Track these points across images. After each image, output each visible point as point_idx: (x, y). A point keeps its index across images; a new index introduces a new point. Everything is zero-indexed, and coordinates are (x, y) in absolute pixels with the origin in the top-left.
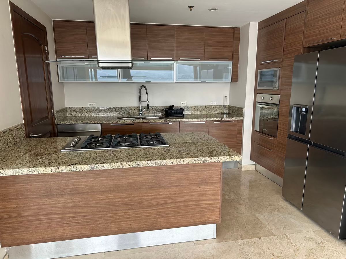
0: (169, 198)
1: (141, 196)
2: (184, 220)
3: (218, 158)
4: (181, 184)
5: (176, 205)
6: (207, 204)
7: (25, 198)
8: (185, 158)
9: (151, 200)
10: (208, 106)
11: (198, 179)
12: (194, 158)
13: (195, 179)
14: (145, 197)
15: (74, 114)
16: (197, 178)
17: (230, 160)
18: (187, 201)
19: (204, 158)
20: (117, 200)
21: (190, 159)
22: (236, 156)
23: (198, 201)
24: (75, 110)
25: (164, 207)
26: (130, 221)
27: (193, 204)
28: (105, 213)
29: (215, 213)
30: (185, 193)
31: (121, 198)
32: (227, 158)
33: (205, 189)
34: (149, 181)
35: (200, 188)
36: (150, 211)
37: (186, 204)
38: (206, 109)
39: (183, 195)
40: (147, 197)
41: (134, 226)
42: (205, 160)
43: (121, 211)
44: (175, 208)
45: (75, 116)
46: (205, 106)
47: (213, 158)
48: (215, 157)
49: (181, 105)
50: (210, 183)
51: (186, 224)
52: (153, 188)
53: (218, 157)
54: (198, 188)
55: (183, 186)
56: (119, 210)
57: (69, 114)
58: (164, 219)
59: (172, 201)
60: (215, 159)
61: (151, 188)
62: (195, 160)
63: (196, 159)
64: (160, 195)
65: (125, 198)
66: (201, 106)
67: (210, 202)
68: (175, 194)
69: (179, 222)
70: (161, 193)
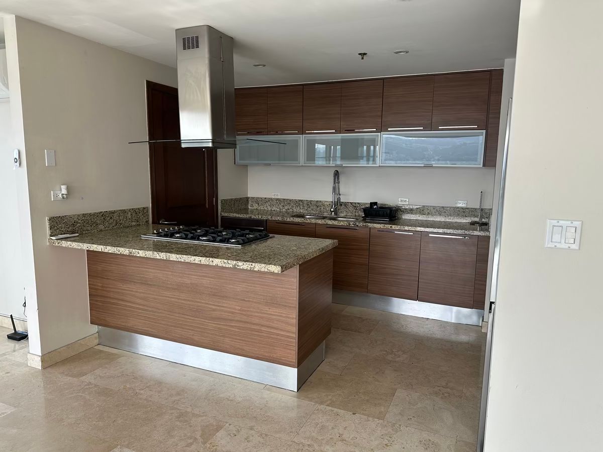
0: (233, 314)
1: (203, 303)
2: (250, 348)
3: (252, 265)
4: (247, 298)
5: (241, 325)
6: (278, 335)
7: (108, 279)
8: (215, 258)
9: (214, 310)
10: (448, 209)
11: (266, 296)
12: (224, 260)
13: (264, 296)
14: (207, 305)
15: (256, 206)
16: (265, 294)
17: (266, 270)
18: (254, 324)
19: (235, 262)
20: (179, 301)
21: (220, 260)
22: (273, 266)
23: (268, 327)
24: (257, 200)
25: (228, 324)
26: (192, 330)
27: (261, 330)
28: (169, 313)
29: (289, 351)
30: (251, 311)
31: (184, 300)
32: (262, 266)
33: (276, 312)
34: (212, 286)
35: (270, 310)
36: (212, 325)
37: (253, 327)
38: (445, 212)
39: (249, 313)
40: (210, 306)
41: (196, 338)
42: (236, 264)
43: (183, 316)
44: (240, 329)
45: (257, 209)
46: (443, 207)
47: (245, 264)
48: (248, 263)
49: (400, 203)
50: (283, 305)
51: (253, 355)
52: (217, 296)
53: (251, 263)
54: (267, 308)
55: (249, 301)
56: (183, 314)
57: (251, 206)
58: (227, 340)
59: (236, 319)
60: (247, 266)
61: (214, 295)
62: (225, 263)
63: (226, 261)
64: (223, 307)
65: (188, 300)
66: (434, 208)
67: (282, 333)
68: (240, 310)
69: (243, 350)
70: (225, 305)
